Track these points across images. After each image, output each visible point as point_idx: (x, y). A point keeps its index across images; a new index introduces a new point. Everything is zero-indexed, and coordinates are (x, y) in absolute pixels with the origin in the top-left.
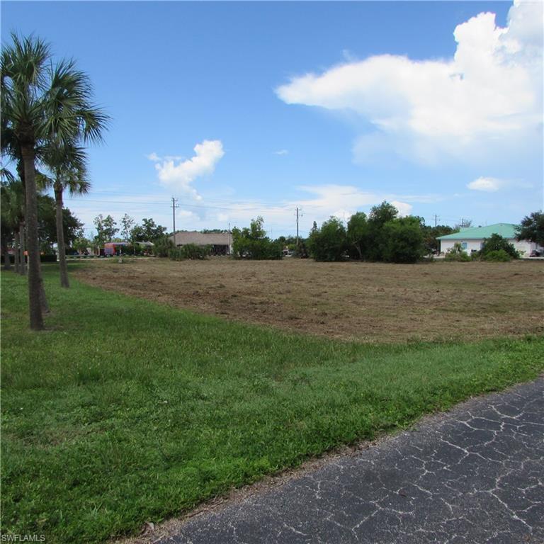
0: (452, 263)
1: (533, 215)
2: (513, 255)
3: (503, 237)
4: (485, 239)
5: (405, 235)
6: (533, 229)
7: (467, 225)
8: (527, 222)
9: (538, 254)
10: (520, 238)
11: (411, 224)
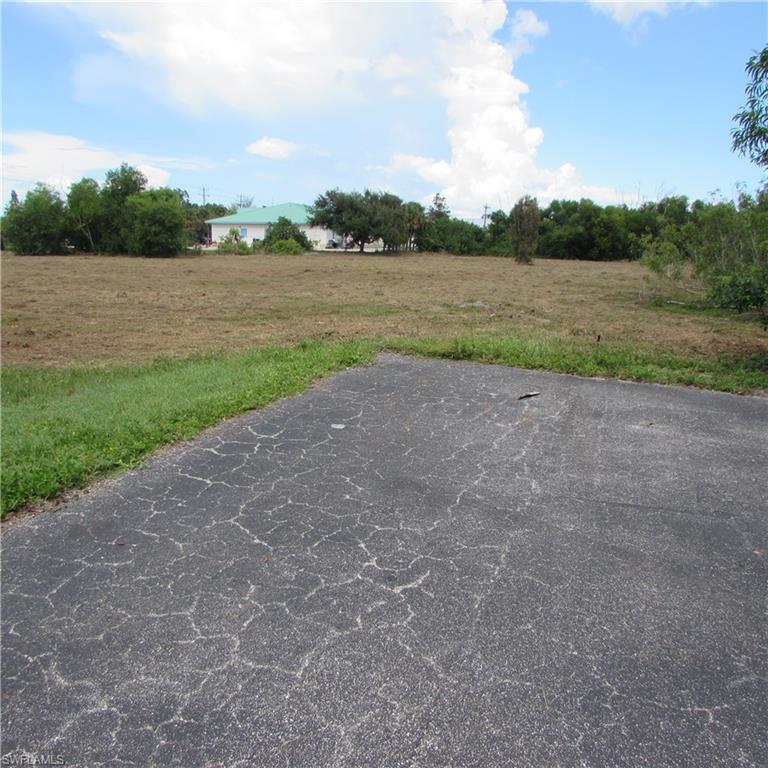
0: (227, 257)
1: (328, 194)
2: (305, 245)
3: (293, 222)
4: (270, 224)
5: (158, 216)
6: (329, 212)
7: (248, 205)
8: (321, 203)
9: (335, 245)
10: (313, 223)
11: (167, 200)
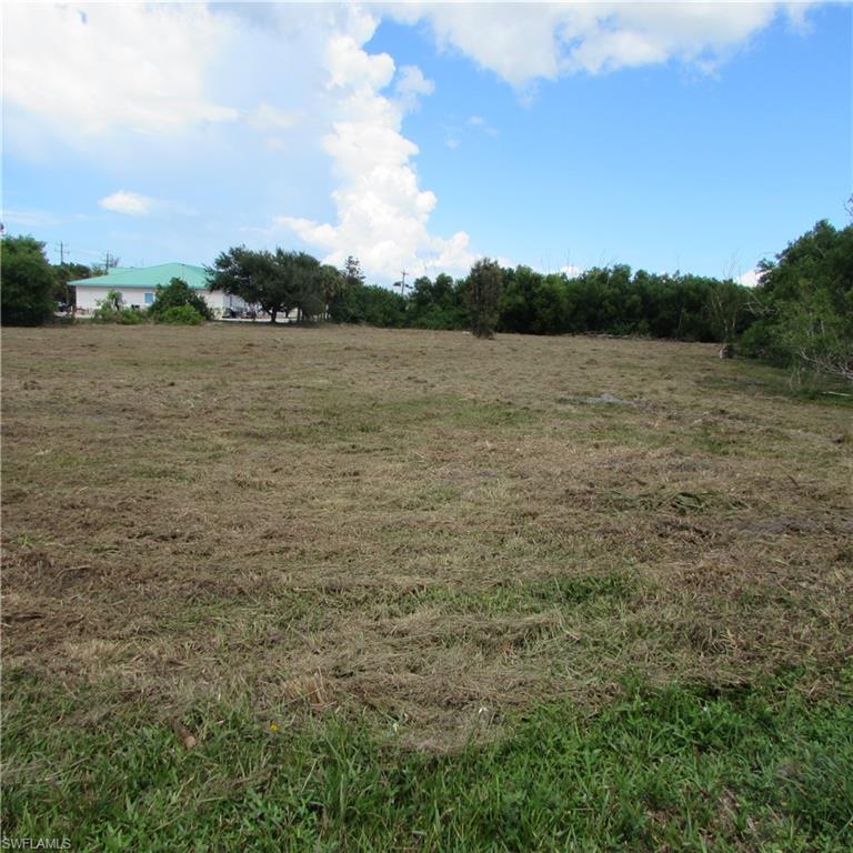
0: (106, 326)
1: (232, 252)
2: (205, 314)
3: (190, 285)
4: (160, 287)
5: (19, 273)
6: (233, 273)
8: (223, 262)
10: (214, 287)
11: (30, 252)
